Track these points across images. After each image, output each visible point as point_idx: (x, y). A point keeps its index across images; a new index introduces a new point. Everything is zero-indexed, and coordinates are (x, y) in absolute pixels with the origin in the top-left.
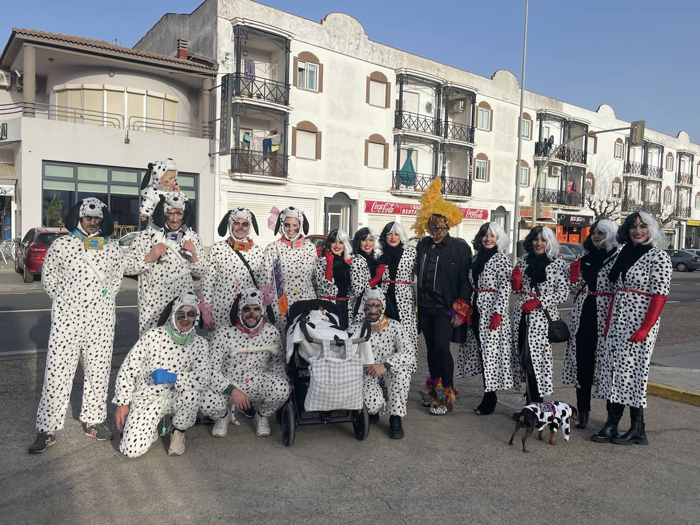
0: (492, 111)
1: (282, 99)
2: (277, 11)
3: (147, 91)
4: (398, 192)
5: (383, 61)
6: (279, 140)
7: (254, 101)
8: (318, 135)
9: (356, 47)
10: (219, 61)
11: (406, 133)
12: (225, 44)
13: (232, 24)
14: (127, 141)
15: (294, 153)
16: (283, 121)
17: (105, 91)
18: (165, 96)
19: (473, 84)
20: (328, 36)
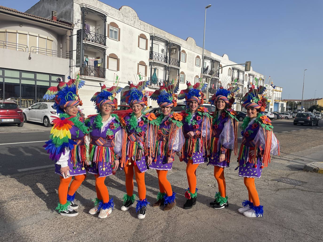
0: (186, 54)
1: (103, 43)
2: (100, 2)
3: (39, 35)
4: (151, 87)
5: (145, 29)
6: (101, 61)
7: (90, 43)
8: (118, 60)
9: (134, 22)
10: (74, 23)
11: (154, 61)
12: (77, 16)
13: (80, 6)
14: (30, 58)
15: (108, 68)
16: (103, 53)
17: (18, 34)
18: (48, 38)
19: (179, 42)
20: (122, 16)
